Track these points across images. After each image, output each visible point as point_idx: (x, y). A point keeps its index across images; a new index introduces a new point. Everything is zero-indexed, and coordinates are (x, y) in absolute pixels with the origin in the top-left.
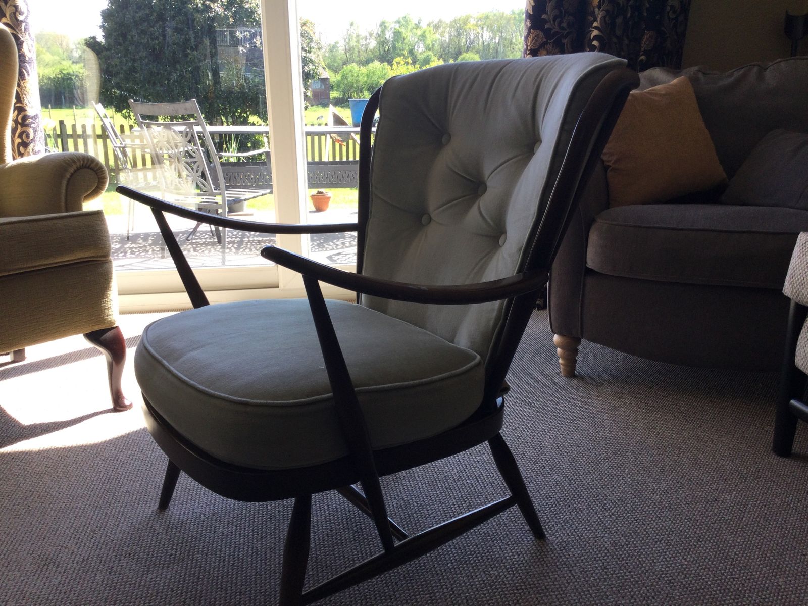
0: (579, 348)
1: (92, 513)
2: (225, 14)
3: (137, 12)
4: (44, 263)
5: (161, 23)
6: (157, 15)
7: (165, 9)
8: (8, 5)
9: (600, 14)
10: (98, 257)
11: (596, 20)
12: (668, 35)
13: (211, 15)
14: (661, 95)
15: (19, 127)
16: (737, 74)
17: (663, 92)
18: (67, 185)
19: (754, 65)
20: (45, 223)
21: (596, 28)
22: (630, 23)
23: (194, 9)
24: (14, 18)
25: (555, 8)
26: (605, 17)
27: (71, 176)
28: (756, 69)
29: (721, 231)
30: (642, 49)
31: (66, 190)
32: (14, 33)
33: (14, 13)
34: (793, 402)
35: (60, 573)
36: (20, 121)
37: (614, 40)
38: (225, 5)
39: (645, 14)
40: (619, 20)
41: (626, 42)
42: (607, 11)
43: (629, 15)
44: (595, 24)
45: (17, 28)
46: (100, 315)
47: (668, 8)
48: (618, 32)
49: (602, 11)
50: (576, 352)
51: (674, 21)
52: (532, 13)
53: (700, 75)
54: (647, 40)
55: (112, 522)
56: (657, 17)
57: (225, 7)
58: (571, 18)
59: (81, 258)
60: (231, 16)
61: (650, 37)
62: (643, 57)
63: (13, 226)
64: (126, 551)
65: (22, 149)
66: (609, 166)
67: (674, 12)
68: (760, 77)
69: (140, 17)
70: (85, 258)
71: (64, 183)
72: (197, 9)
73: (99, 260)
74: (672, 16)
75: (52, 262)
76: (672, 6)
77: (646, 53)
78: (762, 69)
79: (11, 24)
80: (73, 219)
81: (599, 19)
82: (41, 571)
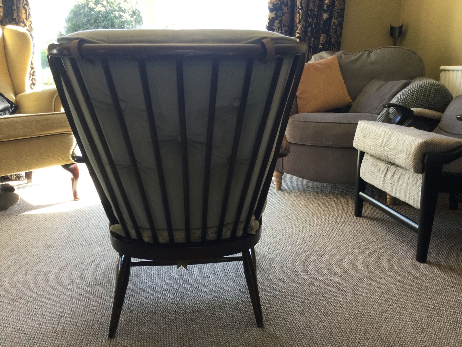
0: (283, 177)
1: (66, 233)
2: (131, 20)
3: (84, 18)
4: (45, 133)
5: (96, 24)
6: (94, 20)
7: (98, 16)
8: (28, 21)
9: (299, 27)
10: (68, 132)
11: (297, 29)
12: (332, 36)
13: (123, 20)
14: (322, 64)
15: (31, 76)
16: (359, 54)
17: (323, 63)
18: (55, 101)
19: (367, 51)
20: (46, 116)
21: (298, 33)
22: (314, 30)
23: (114, 17)
24: (30, 27)
25: (279, 24)
26: (302, 28)
27: (57, 97)
28: (367, 52)
29: (337, 123)
30: (320, 43)
31: (55, 103)
32: (31, 34)
33: (30, 25)
34: (361, 193)
35: (54, 249)
36: (32, 73)
37: (307, 38)
38: (130, 15)
39: (321, 26)
40: (309, 29)
41: (313, 39)
42: (303, 25)
43: (314, 27)
44: (297, 31)
45: (32, 32)
46: (68, 157)
47: (332, 24)
48: (309, 35)
49: (301, 25)
50: (281, 178)
51: (335, 30)
52: (268, 26)
53: (343, 55)
54: (323, 38)
55: (74, 235)
56: (327, 28)
57: (130, 16)
58: (286, 28)
59: (61, 132)
60: (134, 21)
61: (324, 37)
62: (321, 46)
63: (33, 117)
64: (80, 244)
65: (32, 86)
66: (297, 96)
67: (335, 26)
68: (369, 56)
69: (85, 21)
70: (63, 132)
71: (54, 100)
72: (116, 17)
73: (69, 133)
74: (334, 27)
75: (49, 133)
76: (334, 23)
77: (322, 44)
78: (370, 52)
79: (29, 29)
80: (58, 115)
81: (299, 29)
82: (47, 249)
